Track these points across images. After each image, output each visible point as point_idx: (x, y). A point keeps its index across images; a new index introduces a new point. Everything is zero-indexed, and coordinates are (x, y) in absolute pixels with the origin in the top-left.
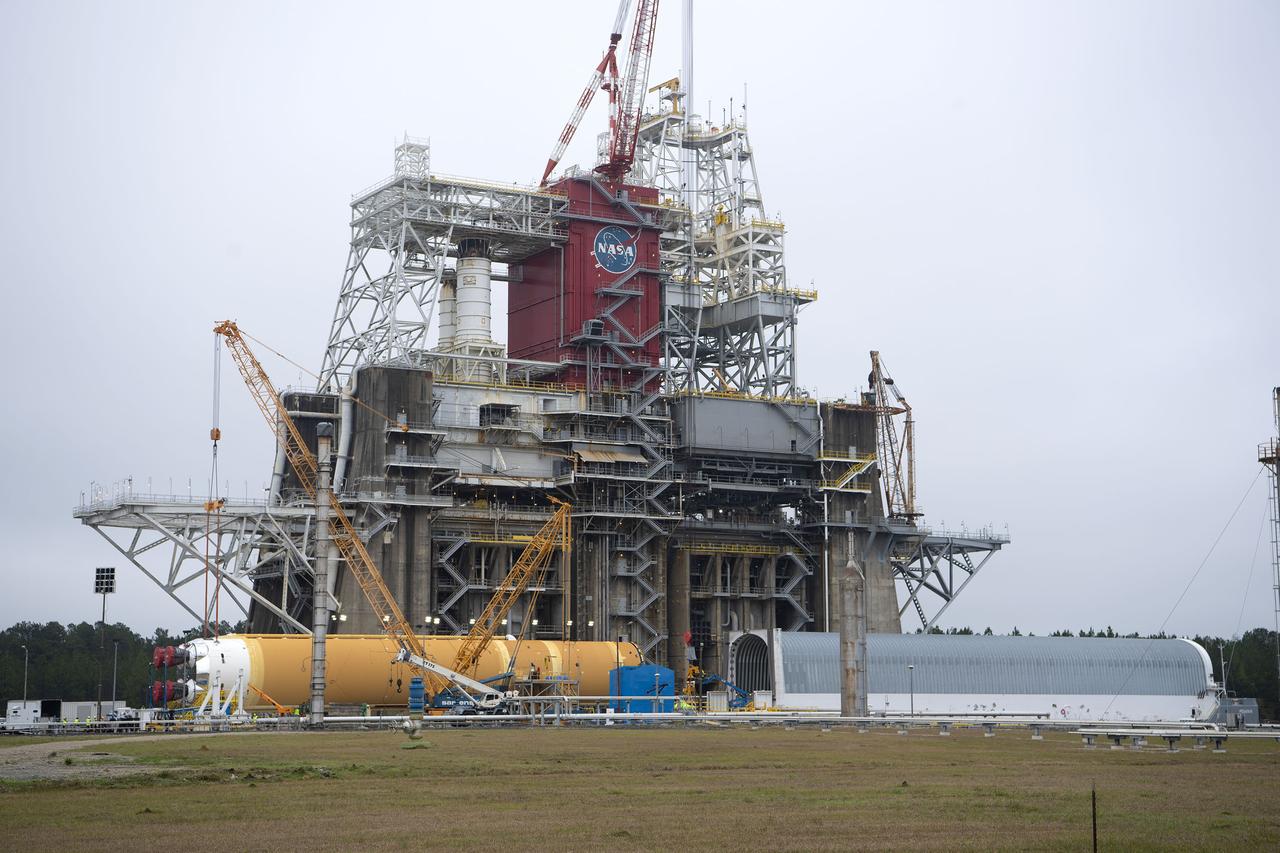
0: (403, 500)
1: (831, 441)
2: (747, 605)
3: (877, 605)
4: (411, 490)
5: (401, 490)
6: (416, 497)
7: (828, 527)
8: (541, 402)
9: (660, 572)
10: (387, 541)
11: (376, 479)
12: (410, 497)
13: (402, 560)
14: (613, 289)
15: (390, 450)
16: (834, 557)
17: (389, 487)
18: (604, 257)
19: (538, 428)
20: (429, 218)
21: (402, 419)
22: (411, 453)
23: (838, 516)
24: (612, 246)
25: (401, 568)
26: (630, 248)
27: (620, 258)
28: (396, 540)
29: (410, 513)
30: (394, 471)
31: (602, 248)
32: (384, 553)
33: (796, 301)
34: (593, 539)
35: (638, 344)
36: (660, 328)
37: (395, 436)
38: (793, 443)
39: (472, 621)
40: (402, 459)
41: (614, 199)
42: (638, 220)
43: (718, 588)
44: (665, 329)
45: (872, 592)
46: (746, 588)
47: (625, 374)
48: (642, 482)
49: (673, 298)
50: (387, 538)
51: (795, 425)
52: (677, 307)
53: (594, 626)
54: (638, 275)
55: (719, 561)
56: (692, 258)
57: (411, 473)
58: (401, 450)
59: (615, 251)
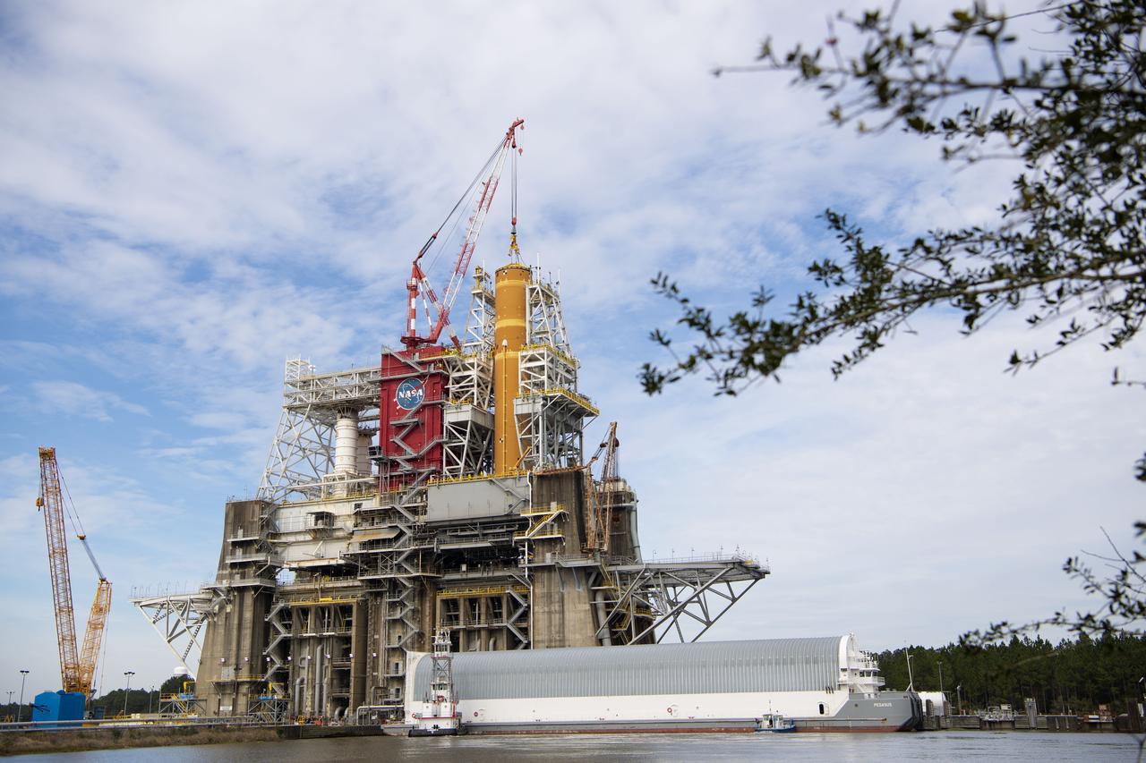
0: (238, 583)
1: (535, 500)
2: (483, 634)
3: (574, 626)
4: (243, 576)
5: (237, 577)
6: (246, 580)
7: (528, 568)
8: (353, 506)
9: (427, 614)
10: (228, 610)
11: (224, 572)
12: (243, 580)
13: (236, 622)
14: (403, 421)
15: (233, 553)
16: (536, 591)
17: (231, 576)
18: (402, 401)
19: (350, 524)
20: (297, 402)
21: (240, 532)
22: (244, 553)
23: (541, 558)
24: (408, 392)
25: (235, 627)
26: (420, 391)
27: (414, 399)
28: (233, 611)
29: (242, 590)
30: (233, 565)
31: (401, 395)
32: (226, 618)
33: (545, 399)
34: (380, 594)
35: (416, 455)
36: (436, 441)
37: (235, 544)
38: (510, 506)
39: (289, 658)
40: (239, 557)
41: (403, 361)
42: (417, 371)
43: (461, 622)
44: (441, 441)
45: (569, 615)
46: (482, 621)
47: (410, 477)
48: (392, 552)
49: (450, 417)
50: (229, 609)
51: (508, 493)
52: (452, 423)
53: (378, 657)
54: (424, 407)
55: (462, 602)
56: (476, 386)
57: (243, 565)
58: (239, 552)
59: (411, 395)
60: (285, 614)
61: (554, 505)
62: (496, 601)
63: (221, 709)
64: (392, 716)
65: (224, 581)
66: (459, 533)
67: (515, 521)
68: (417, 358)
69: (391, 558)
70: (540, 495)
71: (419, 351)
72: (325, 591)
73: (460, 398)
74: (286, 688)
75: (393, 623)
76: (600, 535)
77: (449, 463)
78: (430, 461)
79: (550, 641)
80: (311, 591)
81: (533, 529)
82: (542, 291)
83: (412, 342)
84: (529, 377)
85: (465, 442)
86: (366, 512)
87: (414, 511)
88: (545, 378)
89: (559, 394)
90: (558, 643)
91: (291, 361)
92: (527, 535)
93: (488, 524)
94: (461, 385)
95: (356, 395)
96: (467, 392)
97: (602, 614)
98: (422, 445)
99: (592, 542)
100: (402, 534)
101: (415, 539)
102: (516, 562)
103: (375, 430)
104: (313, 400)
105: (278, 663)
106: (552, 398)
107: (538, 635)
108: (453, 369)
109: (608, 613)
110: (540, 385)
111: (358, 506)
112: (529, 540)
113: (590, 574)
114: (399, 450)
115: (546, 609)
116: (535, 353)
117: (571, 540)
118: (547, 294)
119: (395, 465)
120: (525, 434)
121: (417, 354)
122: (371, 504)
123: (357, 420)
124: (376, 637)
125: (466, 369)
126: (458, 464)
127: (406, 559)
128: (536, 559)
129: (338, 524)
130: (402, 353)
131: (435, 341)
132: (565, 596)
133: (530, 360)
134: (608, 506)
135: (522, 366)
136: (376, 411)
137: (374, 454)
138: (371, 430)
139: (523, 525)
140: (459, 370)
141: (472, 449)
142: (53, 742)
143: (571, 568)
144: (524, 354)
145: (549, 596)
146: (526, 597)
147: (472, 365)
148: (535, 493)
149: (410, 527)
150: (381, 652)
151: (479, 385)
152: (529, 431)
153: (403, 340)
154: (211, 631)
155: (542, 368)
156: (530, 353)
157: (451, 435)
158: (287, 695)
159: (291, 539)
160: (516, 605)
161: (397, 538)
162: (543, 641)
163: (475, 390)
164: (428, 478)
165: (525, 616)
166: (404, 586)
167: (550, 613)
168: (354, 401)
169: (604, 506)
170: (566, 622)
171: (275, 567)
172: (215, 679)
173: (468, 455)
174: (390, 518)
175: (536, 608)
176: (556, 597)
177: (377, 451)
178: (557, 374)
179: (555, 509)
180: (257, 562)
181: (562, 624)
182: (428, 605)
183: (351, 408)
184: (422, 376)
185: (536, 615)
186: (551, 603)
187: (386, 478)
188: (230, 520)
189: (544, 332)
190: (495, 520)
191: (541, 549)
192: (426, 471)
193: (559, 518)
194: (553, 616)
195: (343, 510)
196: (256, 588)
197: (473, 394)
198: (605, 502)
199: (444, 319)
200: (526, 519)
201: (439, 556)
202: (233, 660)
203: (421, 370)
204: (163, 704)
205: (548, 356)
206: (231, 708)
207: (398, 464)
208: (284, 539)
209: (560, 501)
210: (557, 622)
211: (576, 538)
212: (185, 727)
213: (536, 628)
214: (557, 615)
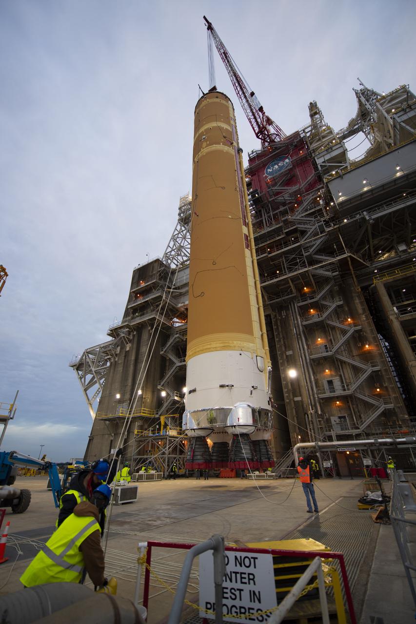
0: (137, 321)
5: (138, 316)
6: (144, 317)
10: (128, 349)
13: (133, 358)
17: (132, 320)
18: (271, 173)
21: (142, 285)
24: (276, 166)
25: (132, 362)
26: (286, 160)
27: (281, 168)
28: (131, 348)
29: (140, 329)
31: (269, 170)
32: (125, 356)
35: (296, 189)
40: (139, 300)
49: (322, 159)
52: (326, 161)
57: (143, 308)
65: (126, 323)
154: (112, 371)
182: (357, 301)
188: (135, 279)
196: (152, 324)
202: (128, 396)
208: (179, 290)
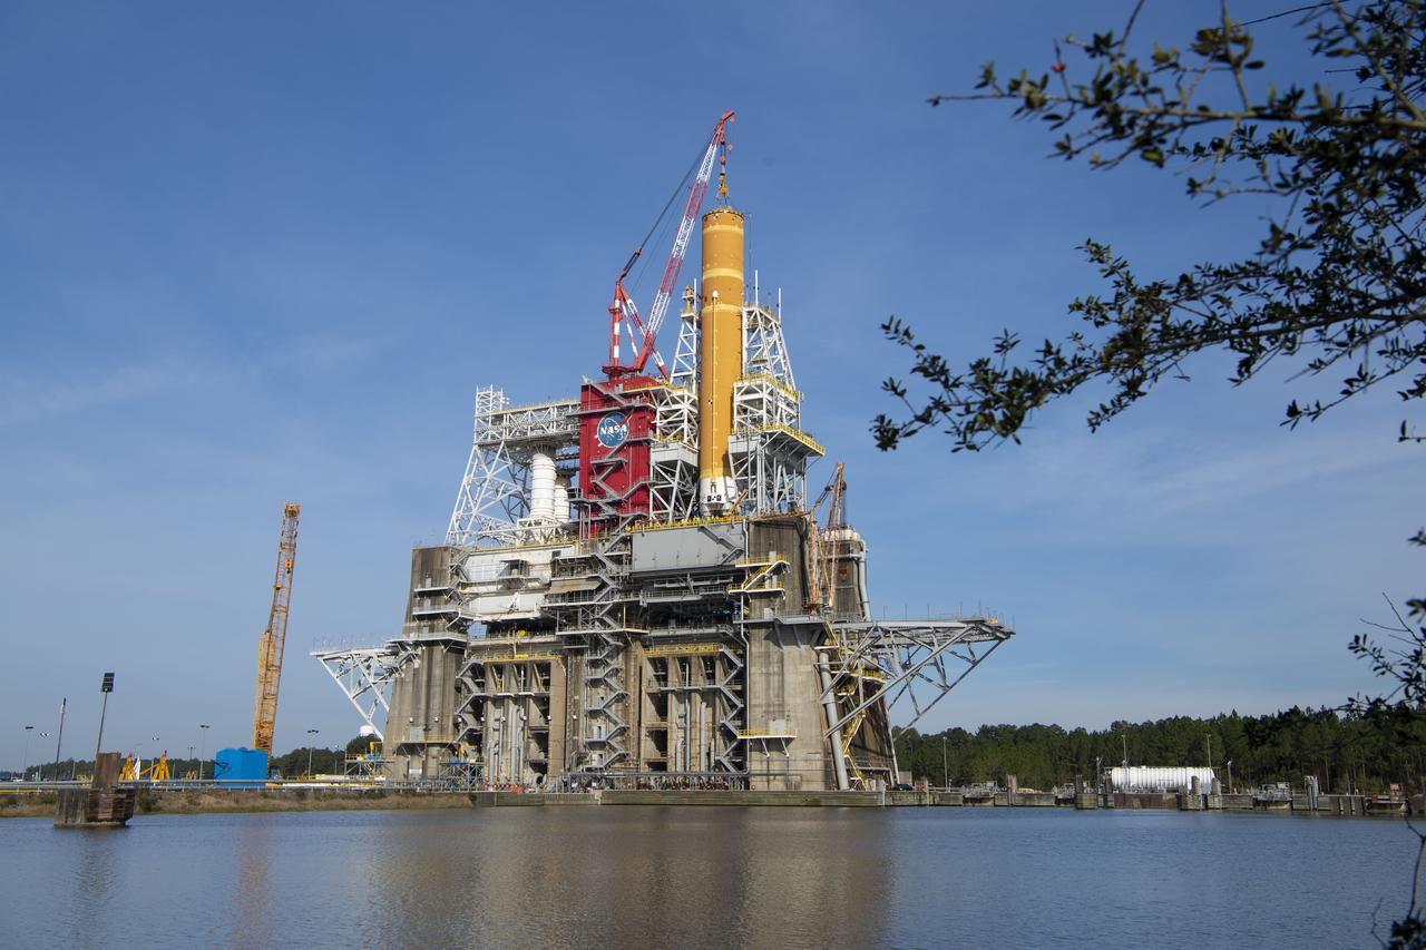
0: (426, 636)
1: (752, 549)
2: (695, 696)
3: (795, 689)
4: (432, 629)
6: (435, 634)
7: (745, 624)
8: (550, 554)
9: (633, 673)
10: (416, 666)
11: (412, 624)
12: (432, 634)
13: (424, 678)
14: (605, 460)
15: (420, 604)
16: (753, 649)
17: (419, 629)
18: (604, 438)
19: (547, 574)
20: (489, 439)
21: (429, 581)
22: (433, 604)
23: (758, 613)
24: (611, 428)
25: (424, 684)
26: (624, 426)
27: (617, 435)
28: (421, 666)
29: (430, 644)
30: (421, 618)
31: (603, 431)
33: (764, 436)
34: (580, 652)
35: (618, 498)
36: (641, 482)
37: (422, 594)
38: (724, 556)
39: (483, 719)
40: (427, 608)
41: (605, 393)
42: (620, 404)
43: (669, 684)
44: (647, 482)
45: (790, 678)
46: (692, 683)
47: (613, 522)
48: (593, 605)
49: (657, 456)
50: (417, 663)
51: (721, 541)
52: (661, 463)
53: (577, 720)
54: (629, 444)
55: (670, 661)
56: (686, 421)
57: (432, 617)
58: (428, 602)
59: (613, 431)
60: (478, 671)
61: (772, 554)
62: (709, 661)
63: (410, 771)
64: (594, 784)
65: (412, 635)
66: (668, 585)
67: (729, 572)
68: (620, 389)
69: (593, 612)
70: (757, 544)
71: (623, 381)
72: (521, 648)
73: (668, 434)
74: (479, 751)
75: (595, 683)
76: (824, 589)
77: (656, 507)
78: (634, 505)
79: (768, 705)
80: (506, 647)
81: (748, 582)
82: (761, 314)
83: (614, 372)
84: (745, 411)
85: (675, 484)
86: (564, 561)
87: (618, 560)
88: (763, 412)
89: (779, 431)
90: (776, 708)
91: (482, 394)
92: (744, 588)
93: (700, 574)
94: (670, 419)
95: (553, 431)
96: (676, 428)
97: (826, 676)
98: (627, 486)
99: (816, 597)
100: (603, 585)
101: (620, 591)
102: (730, 617)
103: (575, 469)
104: (506, 437)
105: (472, 723)
106: (771, 435)
107: (755, 697)
108: (661, 402)
109: (833, 676)
110: (757, 421)
111: (556, 554)
112: (745, 593)
113: (813, 633)
114: (601, 493)
115: (764, 670)
116: (752, 383)
117: (791, 594)
118: (766, 318)
119: (596, 509)
120: (740, 476)
121: (621, 386)
122: (571, 552)
123: (554, 459)
124: (576, 698)
125: (675, 402)
126: (666, 509)
127: (609, 613)
128: (753, 615)
129: (534, 574)
130: (604, 384)
131: (641, 370)
132: (785, 657)
133: (747, 392)
134: (834, 557)
135: (738, 399)
136: (574, 450)
137: (573, 496)
138: (569, 470)
139: (739, 576)
140: (667, 404)
141: (682, 492)
142: (237, 802)
143: (791, 625)
144: (740, 385)
145: (768, 655)
146: (742, 657)
147: (682, 398)
148: (752, 541)
149: (613, 578)
150: (582, 715)
151: (689, 421)
152: (745, 473)
153: (605, 370)
154: (398, 689)
155: (761, 401)
156: (746, 384)
157: (657, 474)
158: (480, 759)
159: (482, 589)
160: (732, 665)
161: (599, 589)
162: (760, 706)
163: (685, 425)
164: (632, 524)
165: (741, 677)
166: (607, 643)
167: (768, 674)
168: (552, 438)
169: (830, 557)
170: (786, 685)
171: (467, 620)
172: (404, 740)
173: (677, 499)
174: (591, 567)
175: (753, 670)
176: (775, 657)
177: (577, 493)
178: (777, 408)
179: (774, 560)
180: (446, 613)
181: (782, 687)
182: (633, 663)
183: (549, 446)
184: (626, 411)
185: (752, 677)
186: (770, 663)
187: (586, 523)
188: (417, 569)
189: (764, 361)
190: (707, 571)
191: (758, 604)
192: (630, 516)
193: (778, 570)
194: (771, 678)
195: (539, 559)
196: (445, 643)
197: (683, 430)
198: (830, 552)
199: (650, 345)
200: (742, 571)
201: (645, 610)
202: (422, 720)
203: (625, 404)
204: (349, 765)
205: (767, 388)
206: (421, 771)
207: (600, 507)
208: (475, 589)
209: (780, 551)
210: (776, 685)
211: (798, 592)
212: (373, 791)
213: (753, 691)
214: (776, 677)
